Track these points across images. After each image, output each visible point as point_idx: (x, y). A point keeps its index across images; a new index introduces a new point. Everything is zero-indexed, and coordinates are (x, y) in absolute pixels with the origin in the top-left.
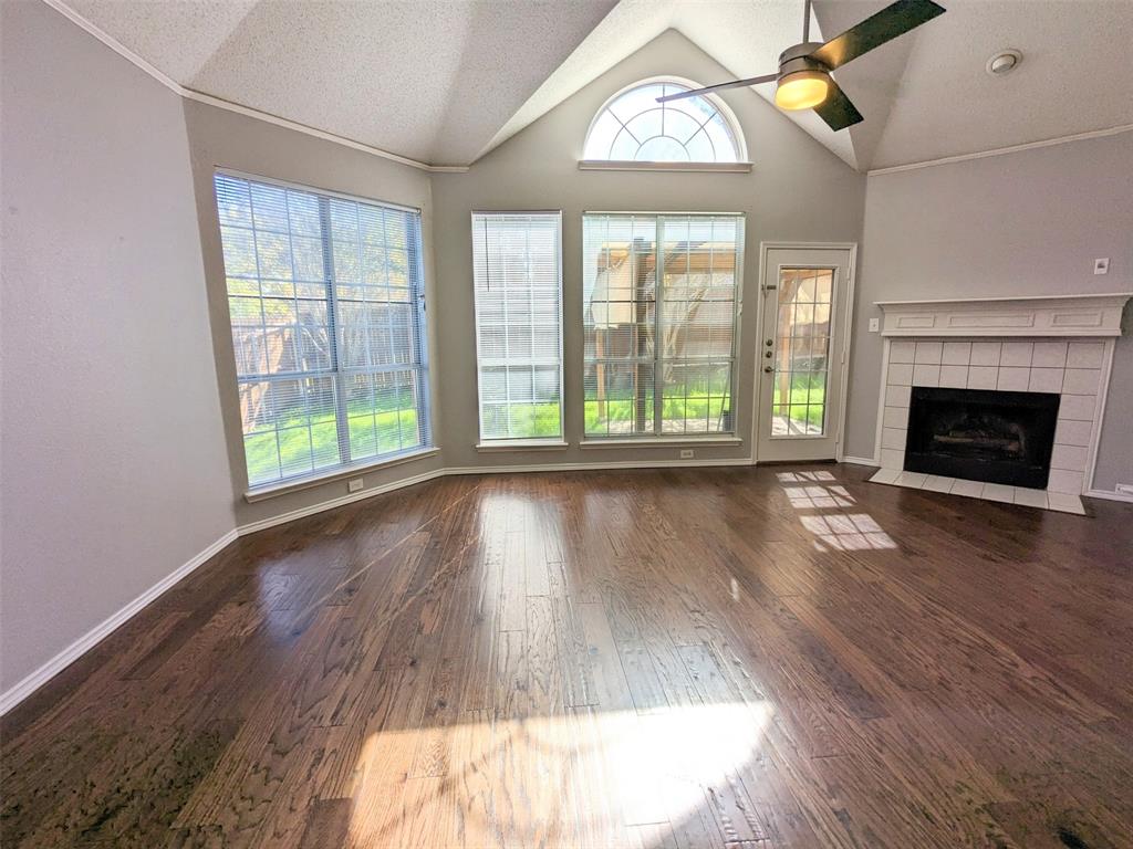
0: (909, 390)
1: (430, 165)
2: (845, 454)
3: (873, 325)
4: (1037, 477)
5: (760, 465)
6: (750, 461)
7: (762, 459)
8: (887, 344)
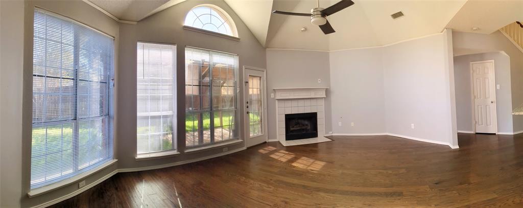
0: (284, 115)
1: (120, 19)
2: (268, 139)
3: (272, 95)
4: (315, 135)
5: (248, 148)
6: (245, 148)
7: (249, 146)
8: (277, 101)
